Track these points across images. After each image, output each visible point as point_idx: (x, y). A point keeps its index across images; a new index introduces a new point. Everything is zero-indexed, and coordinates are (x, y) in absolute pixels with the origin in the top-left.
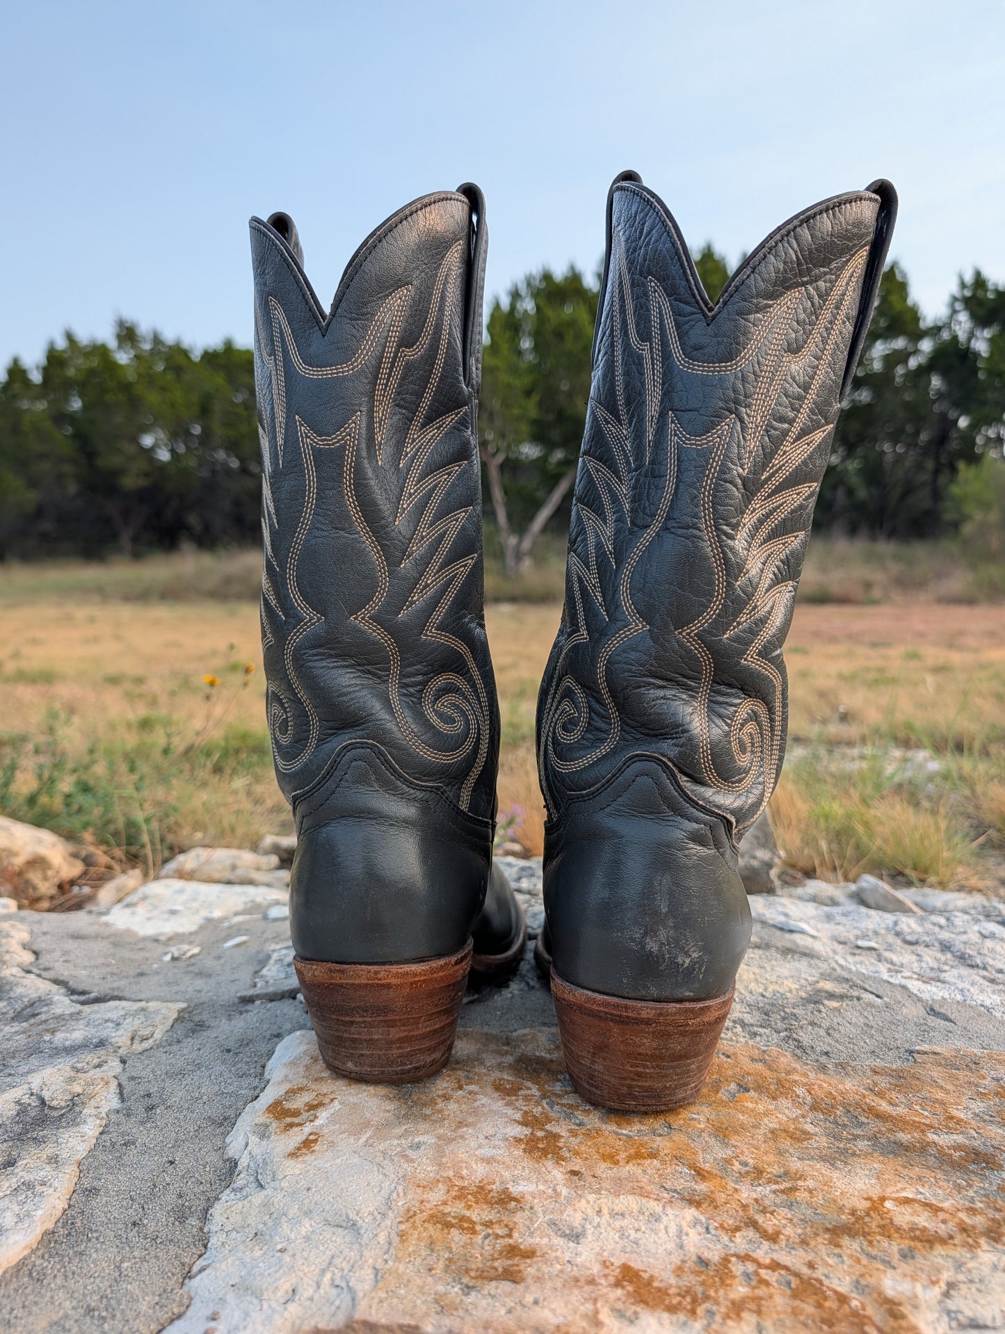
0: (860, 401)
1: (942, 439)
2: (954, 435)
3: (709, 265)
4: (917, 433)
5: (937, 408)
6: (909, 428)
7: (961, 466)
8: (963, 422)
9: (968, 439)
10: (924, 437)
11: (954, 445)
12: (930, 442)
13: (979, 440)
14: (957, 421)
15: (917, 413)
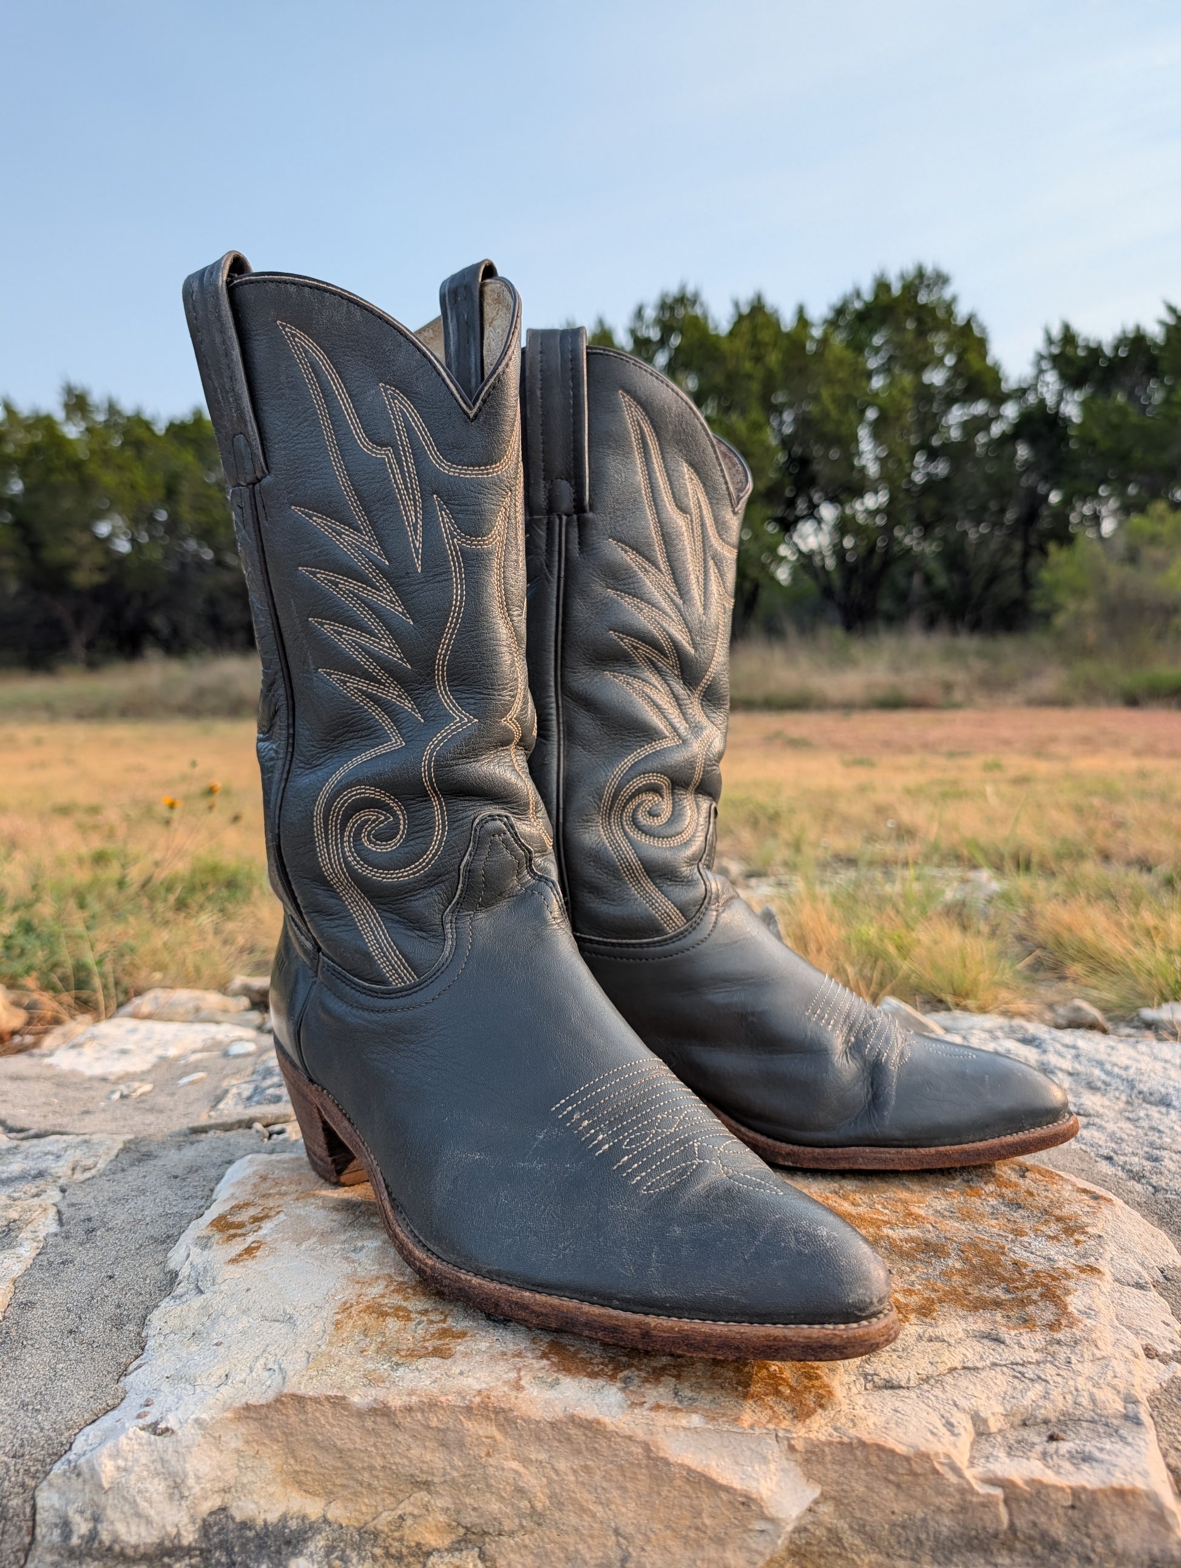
0: (937, 475)
1: (1030, 517)
2: (1045, 512)
3: (760, 319)
4: (1002, 511)
5: (1025, 482)
6: (993, 506)
7: (1052, 547)
8: (1054, 498)
9: (1061, 515)
10: (1010, 516)
11: (1045, 523)
12: (1017, 520)
13: (1074, 518)
14: (1047, 496)
15: (1001, 490)
